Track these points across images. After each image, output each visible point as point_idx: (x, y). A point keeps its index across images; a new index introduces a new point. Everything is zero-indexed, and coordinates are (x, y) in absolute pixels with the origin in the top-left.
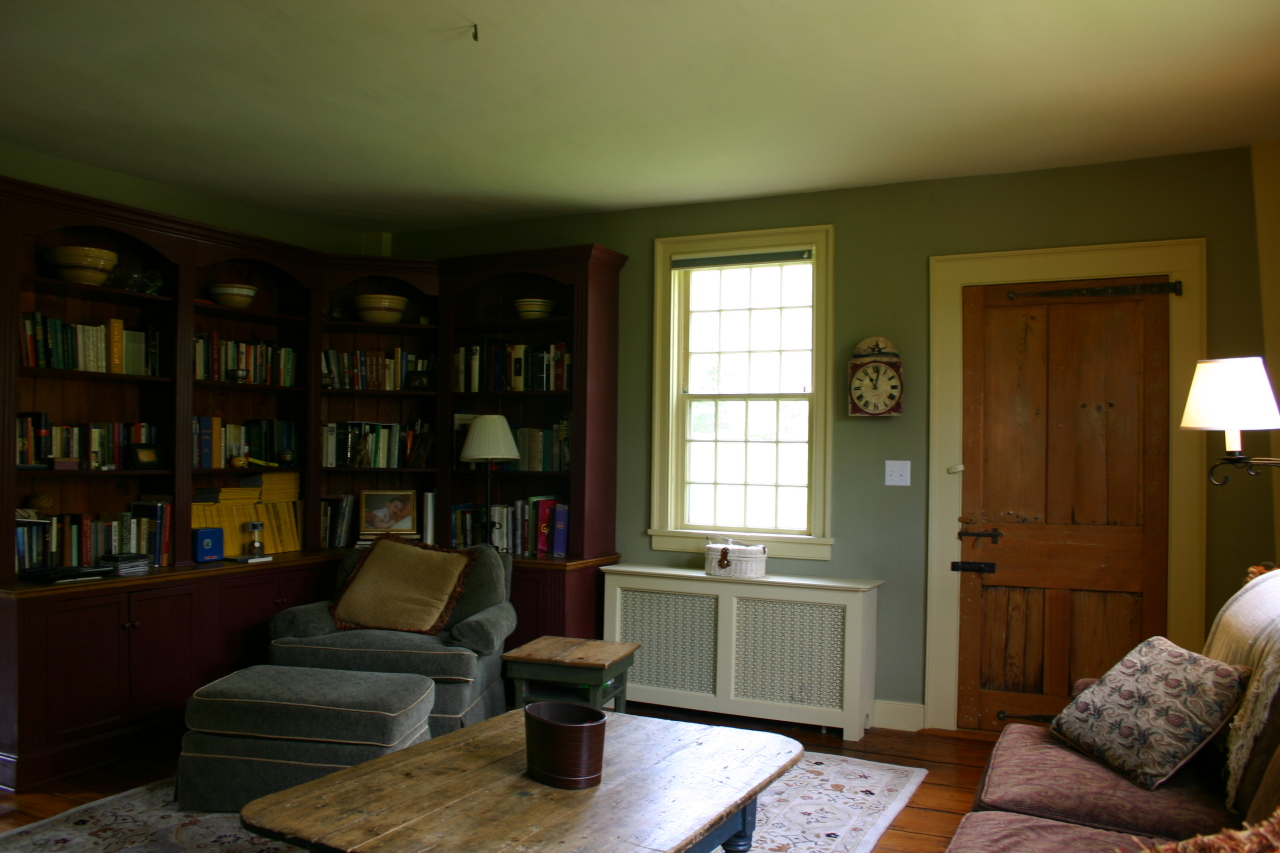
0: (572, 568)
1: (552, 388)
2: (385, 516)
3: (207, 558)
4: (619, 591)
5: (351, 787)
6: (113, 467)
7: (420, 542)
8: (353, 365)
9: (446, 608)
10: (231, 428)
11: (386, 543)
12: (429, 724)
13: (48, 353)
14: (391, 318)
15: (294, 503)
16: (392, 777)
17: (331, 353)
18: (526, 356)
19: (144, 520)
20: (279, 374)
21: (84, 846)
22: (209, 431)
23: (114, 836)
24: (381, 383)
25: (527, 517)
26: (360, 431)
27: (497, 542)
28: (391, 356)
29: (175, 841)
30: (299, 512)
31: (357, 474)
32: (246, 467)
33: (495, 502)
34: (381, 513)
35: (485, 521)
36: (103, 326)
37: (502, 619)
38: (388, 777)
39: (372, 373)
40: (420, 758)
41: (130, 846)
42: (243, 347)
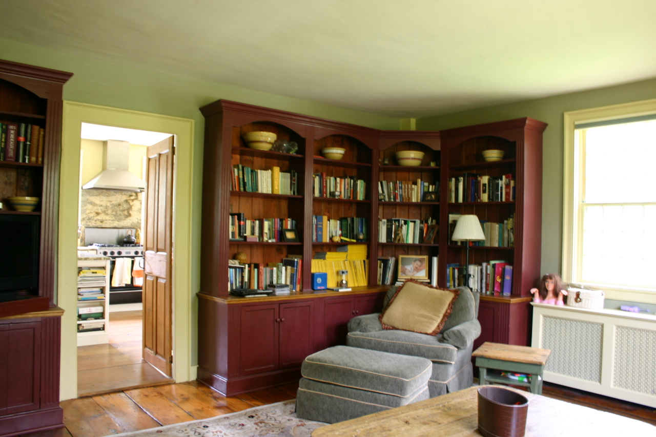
0: (514, 302)
1: (504, 200)
2: (411, 269)
3: (319, 288)
4: (541, 317)
5: (373, 426)
6: (274, 241)
7: (429, 284)
8: (395, 188)
9: (442, 321)
10: (332, 221)
11: (410, 284)
12: (429, 386)
13: (245, 184)
14: (416, 163)
15: (364, 261)
16: (398, 423)
17: (384, 183)
18: (489, 183)
19: (289, 268)
20: (357, 194)
21: (251, 429)
22: (321, 223)
23: (265, 426)
24: (409, 198)
25: (488, 272)
26: (399, 223)
27: (471, 285)
28: (415, 183)
29: (293, 434)
30: (366, 266)
31: (396, 247)
32: (339, 241)
33: (471, 263)
34: (409, 268)
35: (465, 273)
36: (270, 171)
37: (472, 329)
38: (395, 422)
39: (405, 193)
40: (415, 412)
41: (271, 433)
42: (338, 180)
